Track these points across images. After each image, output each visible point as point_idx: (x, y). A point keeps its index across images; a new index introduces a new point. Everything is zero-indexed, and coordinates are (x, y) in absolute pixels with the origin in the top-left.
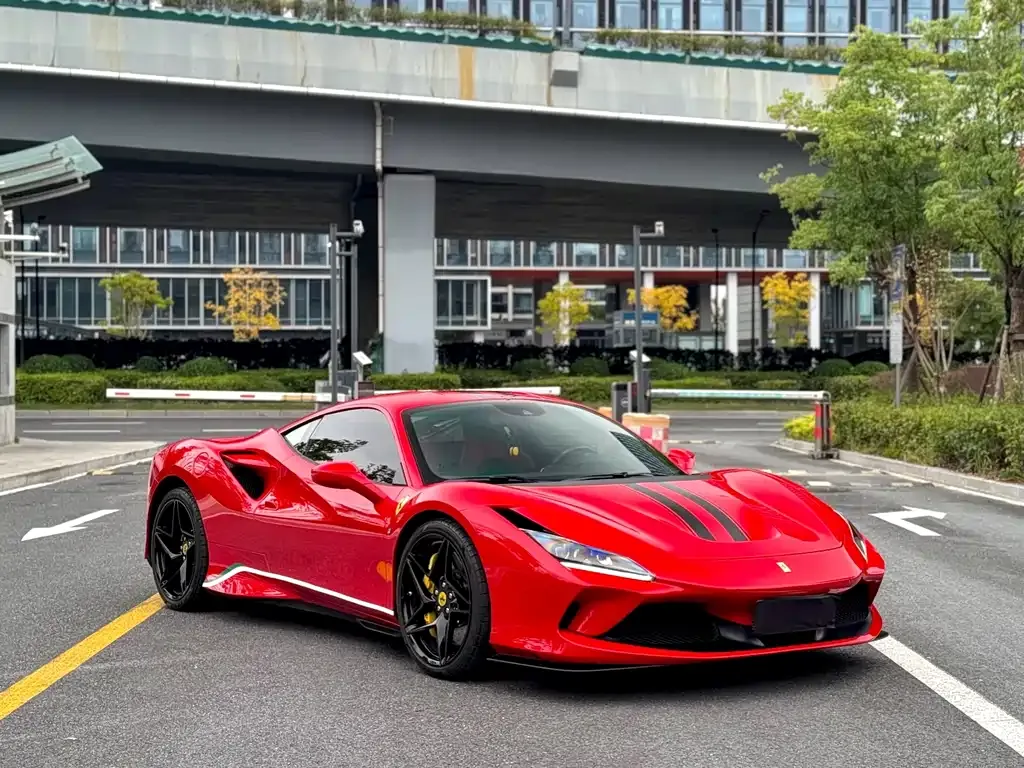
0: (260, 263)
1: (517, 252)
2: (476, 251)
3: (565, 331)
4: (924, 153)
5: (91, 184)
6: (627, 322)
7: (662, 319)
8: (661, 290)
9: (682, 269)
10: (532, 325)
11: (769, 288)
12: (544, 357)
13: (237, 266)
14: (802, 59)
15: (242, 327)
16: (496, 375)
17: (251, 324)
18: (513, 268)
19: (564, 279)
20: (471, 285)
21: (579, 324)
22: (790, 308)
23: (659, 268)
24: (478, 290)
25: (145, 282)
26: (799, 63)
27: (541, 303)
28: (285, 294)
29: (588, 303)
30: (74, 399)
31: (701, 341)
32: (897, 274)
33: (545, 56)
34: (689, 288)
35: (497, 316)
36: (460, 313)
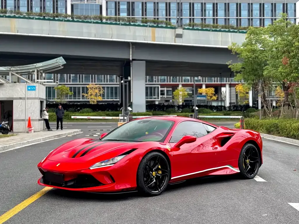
0: (97, 82)
1: (167, 79)
2: (156, 79)
3: (181, 100)
4: (265, 58)
5: (64, 67)
6: (198, 98)
7: (207, 97)
8: (207, 89)
9: (213, 83)
10: (172, 99)
11: (237, 88)
12: (174, 108)
13: (91, 83)
14: (241, 30)
15: (92, 100)
16: (161, 113)
17: (94, 99)
18: (166, 83)
19: (180, 86)
20: (155, 88)
21: (185, 98)
22: (243, 94)
23: (207, 83)
24: (156, 89)
25: (66, 88)
26: (240, 31)
27: (174, 93)
28: (104, 91)
29: (187, 92)
30: (54, 119)
31: (218, 103)
32: (260, 88)
33: (174, 30)
34: (215, 88)
35: (162, 96)
36: (152, 96)
